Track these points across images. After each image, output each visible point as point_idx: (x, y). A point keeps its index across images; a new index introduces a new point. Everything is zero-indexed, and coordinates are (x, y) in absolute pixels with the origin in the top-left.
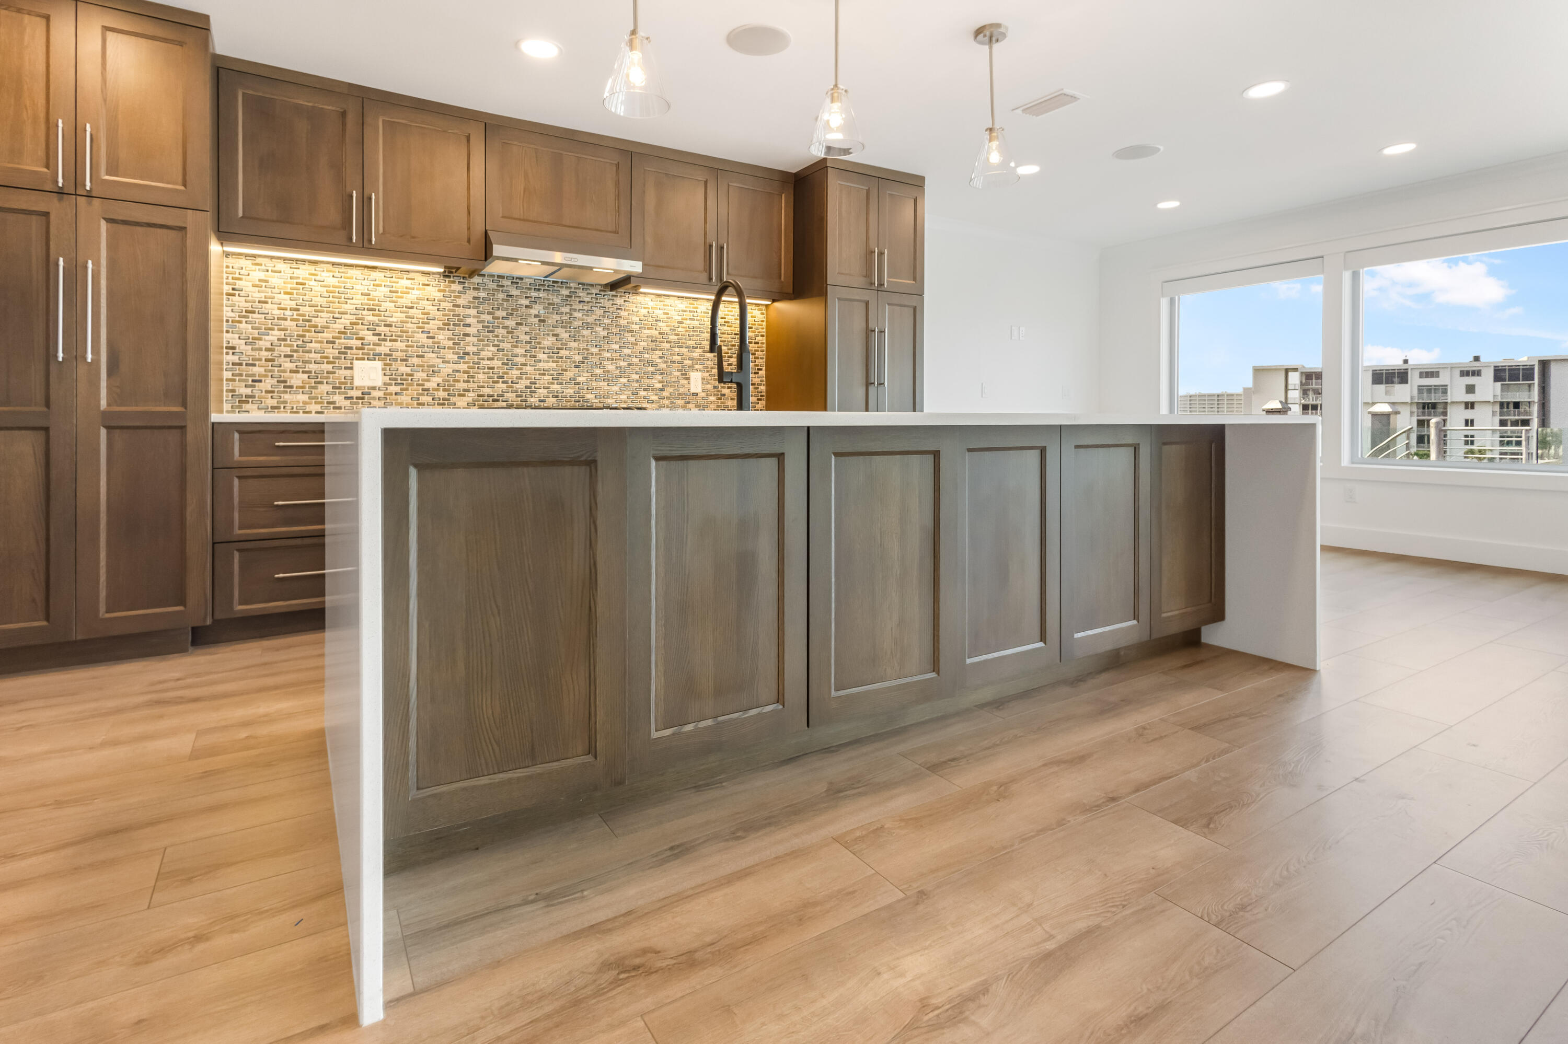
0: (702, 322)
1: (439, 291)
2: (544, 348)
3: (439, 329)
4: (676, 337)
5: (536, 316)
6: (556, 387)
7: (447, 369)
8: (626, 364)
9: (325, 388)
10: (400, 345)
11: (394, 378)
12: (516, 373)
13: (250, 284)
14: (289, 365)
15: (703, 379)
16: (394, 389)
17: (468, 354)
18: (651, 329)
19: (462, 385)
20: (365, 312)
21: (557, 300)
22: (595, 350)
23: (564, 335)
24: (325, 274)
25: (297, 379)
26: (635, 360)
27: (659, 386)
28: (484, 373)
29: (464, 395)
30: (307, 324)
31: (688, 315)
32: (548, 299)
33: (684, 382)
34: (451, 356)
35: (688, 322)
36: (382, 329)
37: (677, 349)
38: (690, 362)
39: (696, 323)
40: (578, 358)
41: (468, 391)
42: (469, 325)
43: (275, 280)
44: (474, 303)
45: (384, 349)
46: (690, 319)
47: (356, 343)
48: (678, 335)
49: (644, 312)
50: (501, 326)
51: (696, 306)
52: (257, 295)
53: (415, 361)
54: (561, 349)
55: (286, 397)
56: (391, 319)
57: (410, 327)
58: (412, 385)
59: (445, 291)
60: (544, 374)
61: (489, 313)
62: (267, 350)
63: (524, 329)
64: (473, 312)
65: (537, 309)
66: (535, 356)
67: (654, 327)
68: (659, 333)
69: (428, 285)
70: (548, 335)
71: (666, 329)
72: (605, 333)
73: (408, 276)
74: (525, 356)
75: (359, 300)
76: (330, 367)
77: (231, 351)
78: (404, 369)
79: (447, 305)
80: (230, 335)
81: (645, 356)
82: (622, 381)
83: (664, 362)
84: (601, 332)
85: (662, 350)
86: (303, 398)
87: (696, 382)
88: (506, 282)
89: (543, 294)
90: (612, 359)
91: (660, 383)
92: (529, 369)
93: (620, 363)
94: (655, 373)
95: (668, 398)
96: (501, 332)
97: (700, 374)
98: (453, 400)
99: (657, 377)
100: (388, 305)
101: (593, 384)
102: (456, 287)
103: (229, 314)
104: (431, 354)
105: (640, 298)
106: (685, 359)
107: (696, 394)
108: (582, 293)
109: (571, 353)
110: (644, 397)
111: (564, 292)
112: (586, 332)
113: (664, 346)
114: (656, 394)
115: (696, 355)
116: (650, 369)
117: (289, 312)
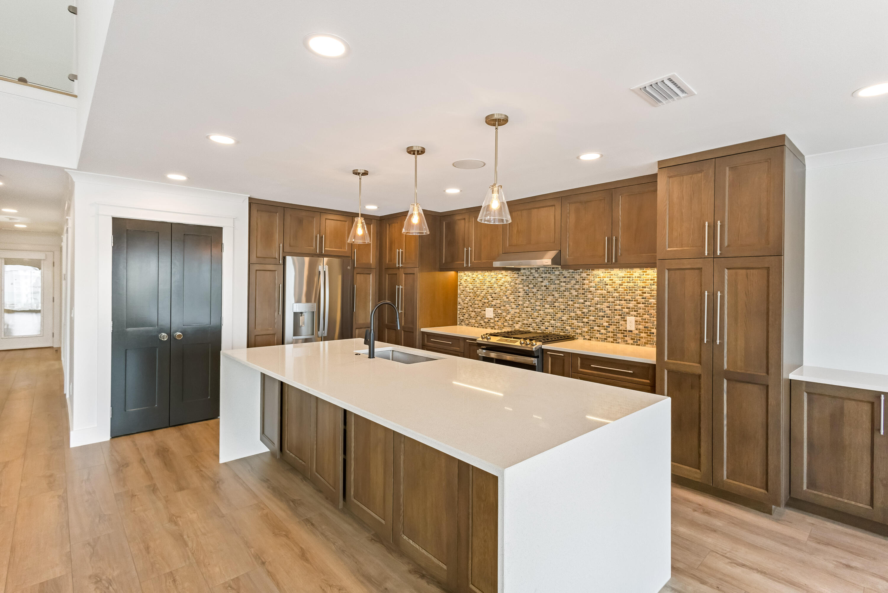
0: (636, 284)
1: (510, 278)
2: (548, 302)
3: (510, 294)
4: (618, 294)
5: (545, 286)
6: (552, 322)
7: (512, 311)
8: (587, 310)
9: (479, 318)
10: (498, 301)
11: (497, 315)
12: (536, 314)
13: (463, 281)
14: (471, 309)
15: (636, 321)
16: (497, 319)
17: (519, 305)
18: (602, 290)
19: (517, 319)
20: (489, 289)
21: (553, 277)
22: (571, 303)
23: (557, 295)
25: (473, 314)
26: (591, 308)
27: (606, 324)
28: (525, 314)
29: (518, 323)
30: (476, 296)
31: (626, 280)
32: (550, 277)
33: (622, 322)
34: (514, 306)
35: (626, 284)
36: (493, 295)
37: (618, 302)
38: (627, 310)
39: (631, 284)
40: (563, 307)
41: (519, 321)
42: (520, 292)
43: (469, 280)
44: (522, 282)
45: (493, 303)
46: (627, 282)
47: (486, 301)
48: (619, 292)
49: (597, 280)
50: (531, 292)
51: (631, 273)
52: (465, 285)
53: (503, 308)
54: (555, 302)
55: (470, 320)
56: (496, 291)
57: (501, 294)
58: (501, 318)
59: (512, 278)
60: (548, 315)
61: (527, 286)
62: (467, 304)
63: (540, 293)
64: (521, 286)
65: (546, 283)
66: (544, 306)
67: (604, 289)
68: (607, 292)
69: (507, 276)
70: (550, 295)
71: (610, 289)
72: (576, 293)
73: (501, 273)
74: (540, 306)
75: (488, 284)
76: (479, 310)
77: (459, 304)
78: (500, 311)
79: (512, 284)
80: (459, 299)
81: (599, 306)
82: (585, 320)
83: (610, 310)
84: (574, 293)
85: (609, 302)
86: (474, 321)
87: (631, 323)
88: (533, 271)
89: (548, 275)
90: (580, 308)
91: (607, 322)
92: (541, 312)
93: (584, 310)
94: (604, 317)
95: (612, 332)
96: (531, 294)
97: (634, 318)
98: (515, 325)
99: (605, 319)
100: (495, 285)
101: (570, 321)
102: (516, 276)
103: (459, 292)
104: (508, 305)
105: (596, 272)
106: (624, 308)
107: (631, 331)
108: (565, 273)
109: (560, 304)
110: (598, 331)
111: (557, 273)
112: (567, 293)
113: (611, 299)
114: (604, 329)
115: (631, 305)
116: (601, 314)
117: (471, 290)
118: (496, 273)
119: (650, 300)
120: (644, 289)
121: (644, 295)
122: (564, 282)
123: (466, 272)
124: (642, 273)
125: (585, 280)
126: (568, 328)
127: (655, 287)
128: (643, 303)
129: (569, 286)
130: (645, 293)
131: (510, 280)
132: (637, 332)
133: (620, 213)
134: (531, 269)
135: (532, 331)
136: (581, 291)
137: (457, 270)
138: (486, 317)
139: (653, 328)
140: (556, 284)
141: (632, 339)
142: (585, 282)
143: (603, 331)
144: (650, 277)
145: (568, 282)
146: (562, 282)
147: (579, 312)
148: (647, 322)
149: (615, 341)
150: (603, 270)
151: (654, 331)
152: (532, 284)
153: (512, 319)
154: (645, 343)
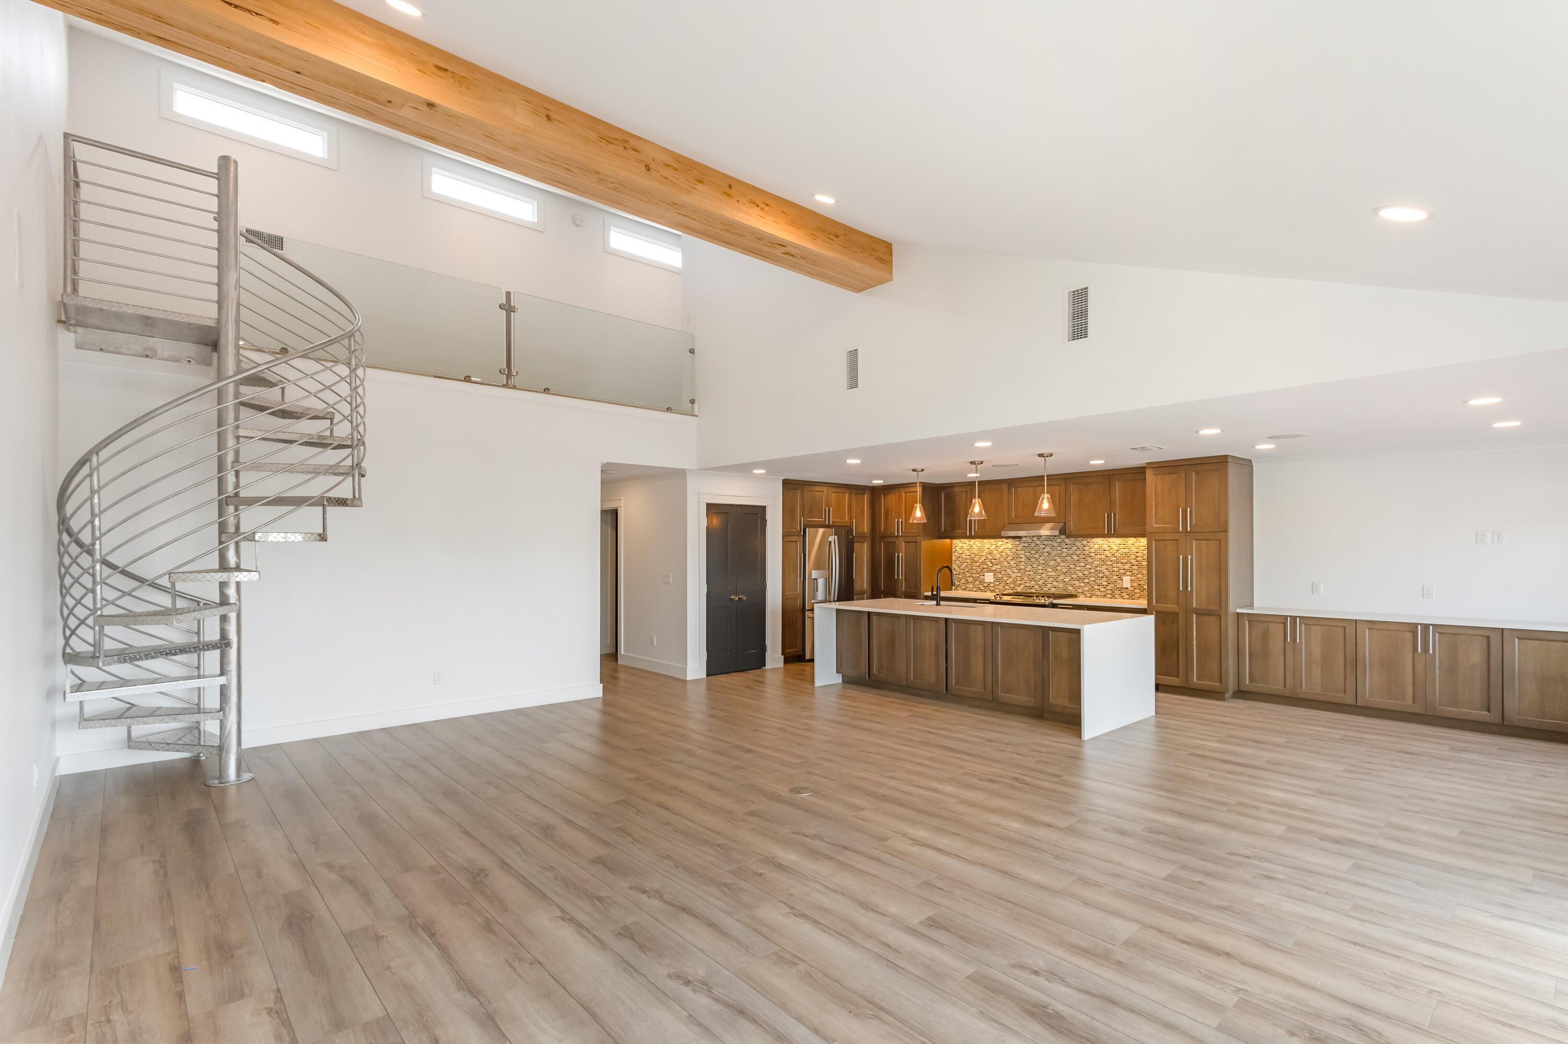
0: (1131, 550)
2: (1050, 566)
3: (1011, 560)
4: (1115, 558)
5: (1047, 552)
6: (1055, 583)
7: (1014, 576)
8: (1088, 572)
9: (977, 583)
10: (999, 567)
11: (998, 579)
12: (1038, 577)
13: (959, 549)
14: (968, 575)
15: (1131, 580)
16: (997, 583)
17: (1021, 569)
18: (1101, 555)
19: (1019, 582)
20: (988, 555)
21: (1055, 544)
22: (1072, 566)
23: (1059, 560)
24: (977, 542)
25: (970, 579)
26: (1092, 570)
27: (1106, 583)
30: (974, 561)
31: (1122, 546)
32: (1052, 544)
33: (1119, 581)
34: (1015, 571)
35: (1122, 550)
36: (993, 561)
37: (1115, 565)
38: (1124, 571)
39: (1127, 550)
40: (1065, 570)
41: (1021, 584)
42: (1021, 558)
43: (965, 546)
44: (1023, 548)
45: (993, 568)
46: (1123, 548)
47: (985, 566)
48: (1116, 557)
49: (1097, 546)
50: (1033, 557)
51: (1127, 541)
52: (961, 552)
53: (1003, 572)
54: (1057, 566)
55: (967, 585)
56: (996, 557)
57: (1002, 559)
58: (1002, 582)
59: (1013, 545)
60: (1050, 578)
61: (1029, 552)
62: (963, 570)
63: (1042, 558)
64: (1023, 552)
65: (1048, 549)
66: (1046, 570)
67: (1103, 554)
68: (1106, 557)
69: (1008, 543)
70: (1052, 560)
71: (1109, 554)
72: (1077, 558)
73: (1001, 540)
74: (1042, 570)
75: (987, 550)
76: (978, 575)
77: (955, 571)
78: (1000, 576)
79: (1014, 550)
80: (955, 565)
81: (1098, 568)
82: (1086, 581)
83: (1108, 571)
84: (1076, 558)
85: (1108, 565)
86: (972, 586)
87: (1127, 582)
88: (1035, 539)
89: (1050, 542)
90: (1081, 571)
91: (1106, 582)
92: (1044, 575)
93: (1085, 572)
94: (1103, 577)
95: (1110, 590)
96: (1033, 560)
97: (1129, 577)
98: (1016, 588)
99: (1104, 579)
100: (995, 552)
101: (1072, 582)
102: (1017, 543)
103: (954, 558)
104: (1009, 570)
105: (1095, 540)
106: (1121, 569)
107: (1127, 588)
108: (1067, 541)
109: (1062, 568)
110: (1098, 589)
111: (1059, 540)
112: (1068, 558)
113: (1109, 563)
114: (1104, 588)
115: (1127, 567)
116: (1101, 575)
117: (968, 557)
118: (995, 540)
119: (1143, 563)
120: (1138, 554)
121: (1138, 558)
122: (1066, 548)
123: (961, 540)
124: (1136, 541)
125: (1085, 546)
126: (1070, 588)
127: (1146, 552)
128: (1136, 565)
129: (1070, 552)
130: (1138, 557)
131: (1011, 547)
132: (1132, 589)
133: (1117, 494)
134: (1033, 537)
135: (1035, 592)
136: (1082, 556)
137: (952, 538)
138: (986, 581)
139: (1145, 585)
140: (1058, 550)
141: (1128, 595)
142: (1085, 548)
143: (1103, 589)
144: (1142, 544)
145: (1070, 548)
146: (1063, 548)
147: (1081, 575)
148: (1140, 581)
149: (1113, 597)
150: (1102, 539)
151: (1146, 587)
152: (1035, 550)
153: (1014, 582)
154: (1139, 597)
